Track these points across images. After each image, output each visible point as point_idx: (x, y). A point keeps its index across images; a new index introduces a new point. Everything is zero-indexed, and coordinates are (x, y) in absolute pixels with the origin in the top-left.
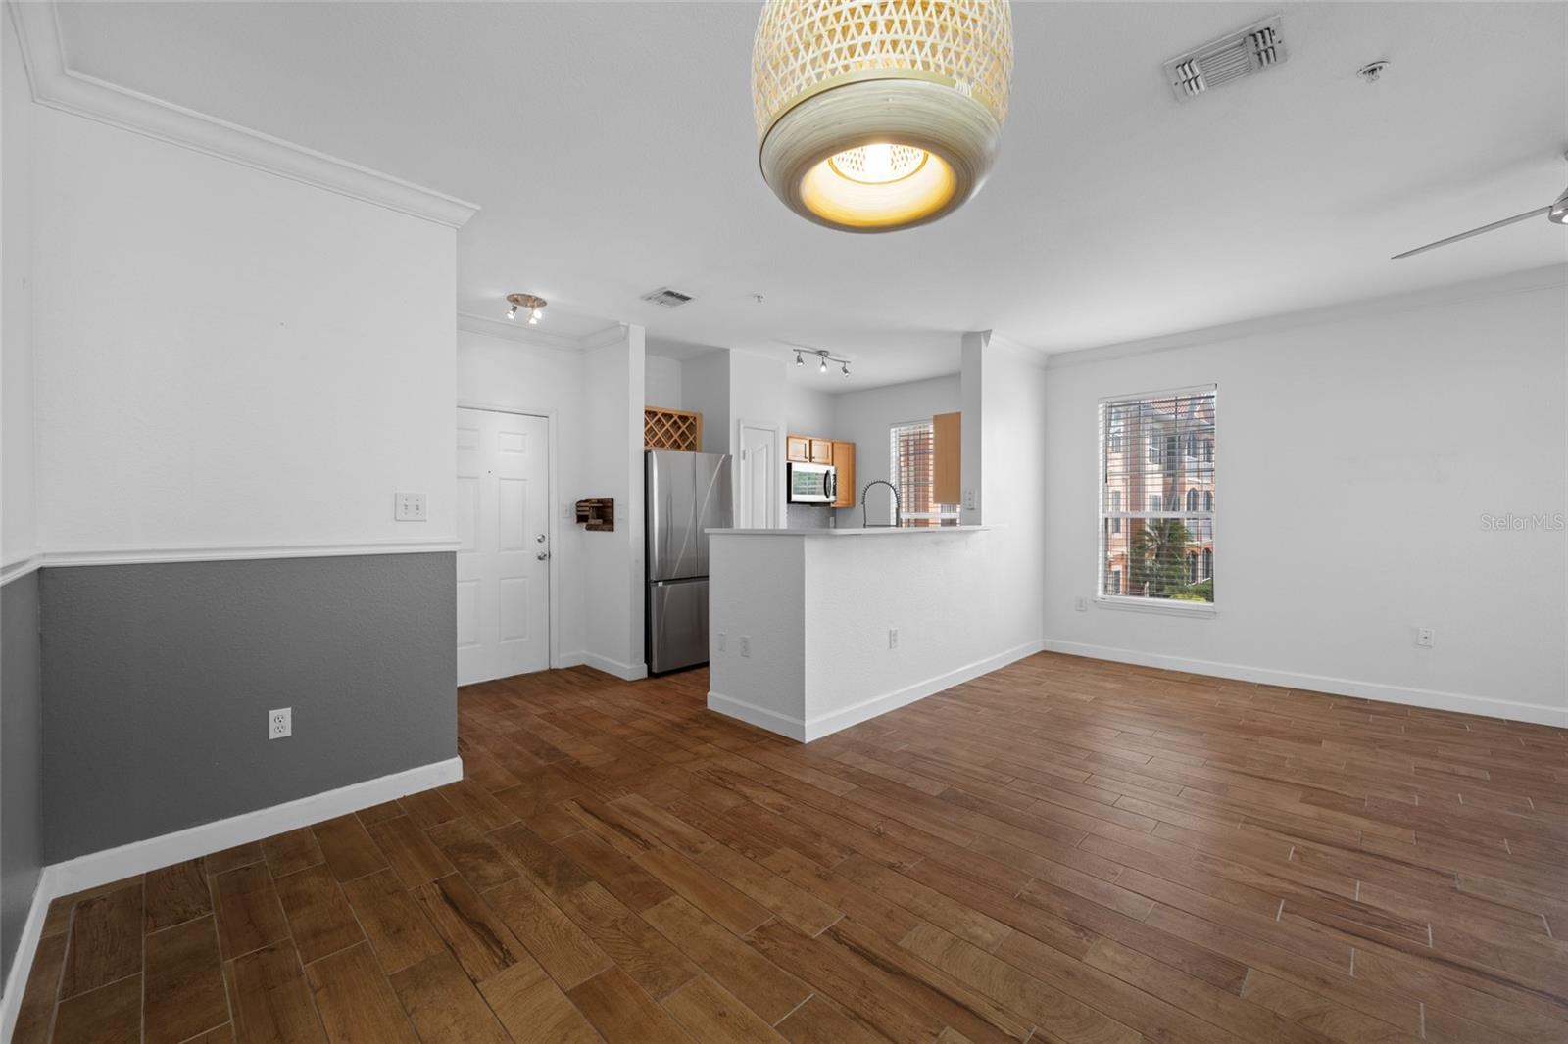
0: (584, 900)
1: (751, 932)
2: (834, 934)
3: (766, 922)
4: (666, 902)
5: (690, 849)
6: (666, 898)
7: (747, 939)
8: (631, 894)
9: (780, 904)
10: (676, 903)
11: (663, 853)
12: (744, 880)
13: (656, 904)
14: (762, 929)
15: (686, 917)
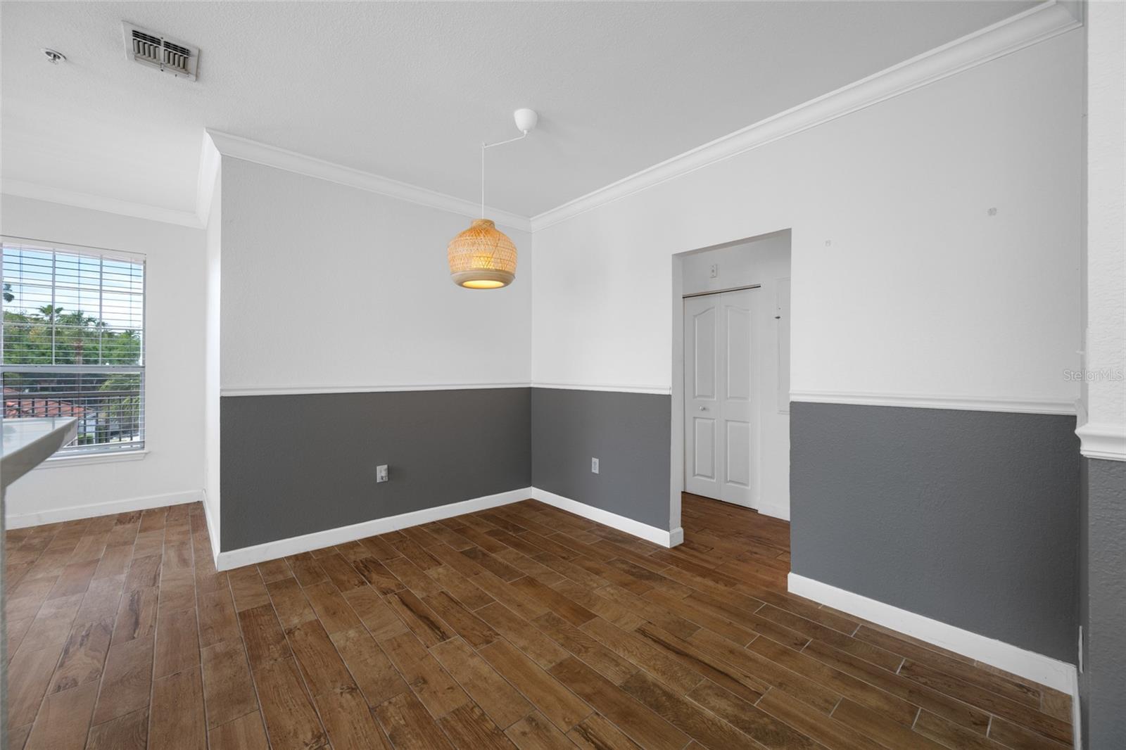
0: (617, 669)
1: (495, 641)
2: (444, 636)
3: (484, 647)
4: (554, 664)
5: (537, 724)
6: (554, 667)
7: (499, 637)
8: (582, 672)
9: (469, 659)
10: (546, 663)
11: (564, 719)
12: (490, 681)
13: (561, 663)
14: (488, 642)
15: (538, 652)
